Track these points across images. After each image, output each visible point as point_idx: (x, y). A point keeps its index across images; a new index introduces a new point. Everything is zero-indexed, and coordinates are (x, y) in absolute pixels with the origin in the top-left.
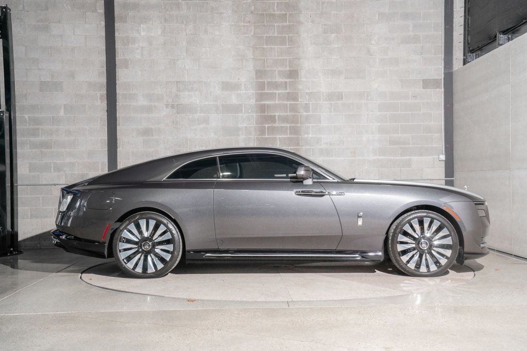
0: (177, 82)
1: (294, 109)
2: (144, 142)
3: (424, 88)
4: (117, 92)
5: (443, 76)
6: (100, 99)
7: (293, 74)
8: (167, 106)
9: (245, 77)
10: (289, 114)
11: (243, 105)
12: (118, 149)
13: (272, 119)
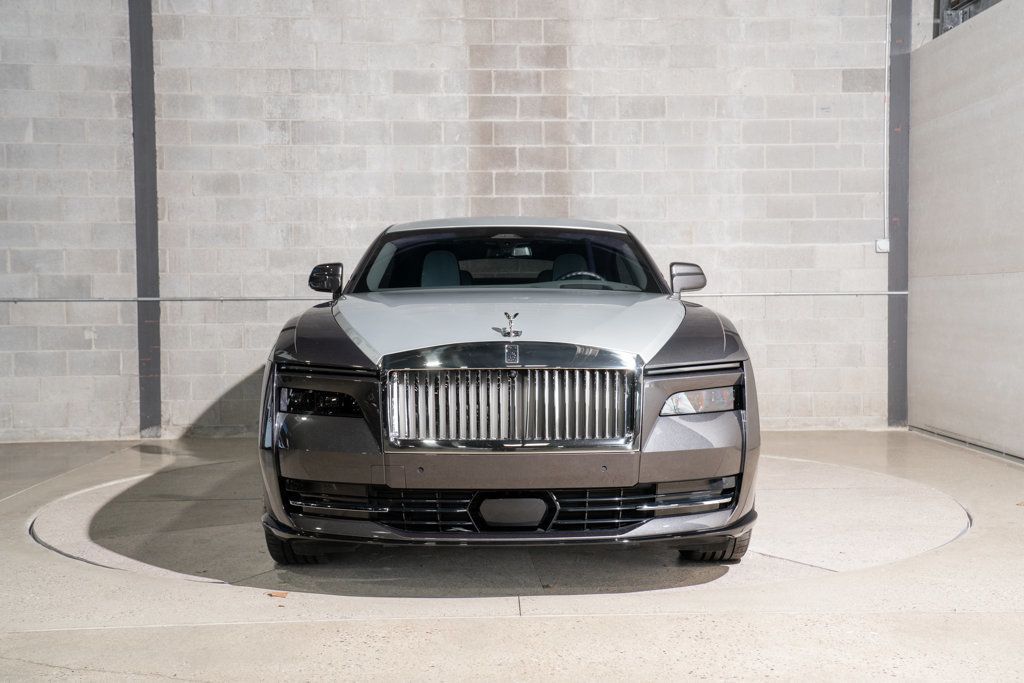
0: (294, 72)
1: (556, 134)
2: (218, 207)
3: (845, 89)
4: (156, 92)
5: (888, 64)
6: (116, 107)
7: (555, 56)
8: (270, 125)
9: (448, 61)
10: (544, 146)
11: (443, 126)
12: (159, 222)
13: (507, 157)
